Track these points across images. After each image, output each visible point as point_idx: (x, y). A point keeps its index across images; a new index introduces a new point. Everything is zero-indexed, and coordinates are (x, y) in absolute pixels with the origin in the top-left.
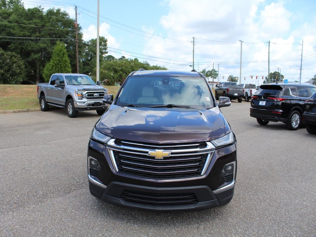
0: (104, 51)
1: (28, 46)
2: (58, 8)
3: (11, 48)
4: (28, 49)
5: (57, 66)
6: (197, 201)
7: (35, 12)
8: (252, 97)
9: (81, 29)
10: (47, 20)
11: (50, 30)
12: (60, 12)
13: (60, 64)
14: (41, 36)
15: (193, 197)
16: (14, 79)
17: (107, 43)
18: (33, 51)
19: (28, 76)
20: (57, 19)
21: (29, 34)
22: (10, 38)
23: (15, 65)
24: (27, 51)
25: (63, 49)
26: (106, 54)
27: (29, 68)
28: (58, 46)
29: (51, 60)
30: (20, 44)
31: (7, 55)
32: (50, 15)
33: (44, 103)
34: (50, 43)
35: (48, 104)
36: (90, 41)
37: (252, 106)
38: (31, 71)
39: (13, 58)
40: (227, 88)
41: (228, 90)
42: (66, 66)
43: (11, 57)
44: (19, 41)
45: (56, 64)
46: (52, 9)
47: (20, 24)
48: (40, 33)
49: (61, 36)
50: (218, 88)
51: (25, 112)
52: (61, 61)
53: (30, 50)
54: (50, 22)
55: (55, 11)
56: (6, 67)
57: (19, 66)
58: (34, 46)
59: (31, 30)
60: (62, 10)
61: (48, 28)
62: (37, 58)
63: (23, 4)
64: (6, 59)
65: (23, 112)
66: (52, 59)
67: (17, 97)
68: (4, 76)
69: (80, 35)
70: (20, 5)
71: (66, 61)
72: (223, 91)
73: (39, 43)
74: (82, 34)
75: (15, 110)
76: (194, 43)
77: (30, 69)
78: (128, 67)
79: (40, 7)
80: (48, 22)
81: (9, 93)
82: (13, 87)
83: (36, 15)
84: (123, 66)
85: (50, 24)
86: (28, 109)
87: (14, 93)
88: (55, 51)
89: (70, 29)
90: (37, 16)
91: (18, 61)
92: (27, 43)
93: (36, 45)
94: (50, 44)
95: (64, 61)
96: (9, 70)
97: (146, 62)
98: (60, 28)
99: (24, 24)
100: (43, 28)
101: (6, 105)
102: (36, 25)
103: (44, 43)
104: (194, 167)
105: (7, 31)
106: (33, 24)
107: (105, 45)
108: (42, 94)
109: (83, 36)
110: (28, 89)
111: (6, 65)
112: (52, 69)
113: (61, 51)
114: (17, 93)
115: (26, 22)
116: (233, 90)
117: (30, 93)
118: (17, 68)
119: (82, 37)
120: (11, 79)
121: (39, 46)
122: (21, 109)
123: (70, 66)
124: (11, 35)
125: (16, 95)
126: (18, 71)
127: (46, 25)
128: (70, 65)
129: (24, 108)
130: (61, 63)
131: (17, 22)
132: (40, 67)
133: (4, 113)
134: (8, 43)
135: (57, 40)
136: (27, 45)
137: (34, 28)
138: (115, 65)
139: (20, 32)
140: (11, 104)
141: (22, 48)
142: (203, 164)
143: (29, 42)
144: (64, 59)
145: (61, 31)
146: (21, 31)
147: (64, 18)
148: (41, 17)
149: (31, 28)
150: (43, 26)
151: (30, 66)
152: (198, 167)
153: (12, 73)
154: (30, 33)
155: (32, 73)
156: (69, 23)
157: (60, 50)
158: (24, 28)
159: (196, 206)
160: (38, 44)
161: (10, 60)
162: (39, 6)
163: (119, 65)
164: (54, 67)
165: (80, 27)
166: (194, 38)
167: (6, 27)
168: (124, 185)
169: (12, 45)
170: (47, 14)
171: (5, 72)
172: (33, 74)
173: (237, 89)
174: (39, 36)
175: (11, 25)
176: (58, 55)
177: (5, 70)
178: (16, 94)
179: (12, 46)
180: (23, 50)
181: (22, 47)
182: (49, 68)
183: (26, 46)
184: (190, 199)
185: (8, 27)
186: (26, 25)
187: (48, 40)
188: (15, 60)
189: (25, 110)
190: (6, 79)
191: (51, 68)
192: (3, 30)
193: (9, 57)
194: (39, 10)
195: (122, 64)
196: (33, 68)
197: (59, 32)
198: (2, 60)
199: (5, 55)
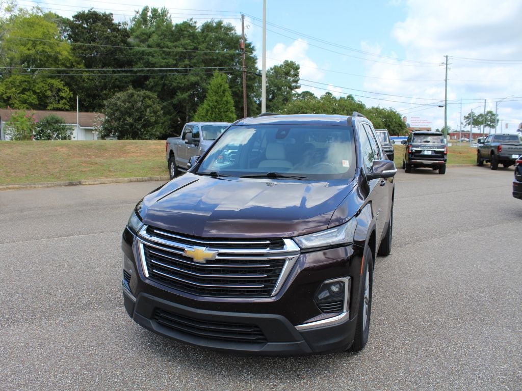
0: (294, 84)
1: (173, 81)
2: (219, 20)
3: (149, 84)
4: (172, 86)
5: (214, 110)
6: (265, 340)
7: (183, 29)
8: (518, 162)
9: (254, 50)
10: (201, 39)
11: (206, 54)
12: (222, 25)
13: (218, 107)
14: (191, 65)
15: (257, 331)
16: (147, 131)
17: (298, 71)
18: (180, 88)
19: (173, 127)
20: (216, 37)
21: (175, 62)
22: (148, 71)
23: (148, 109)
24: (171, 88)
25: (223, 83)
26: (297, 90)
27: (173, 114)
28: (215, 79)
29: (205, 101)
30: (162, 78)
31: (138, 96)
32: (207, 32)
33: (174, 168)
34: (206, 75)
35: (179, 169)
36: (272, 69)
37: (517, 178)
38: (177, 119)
39: (146, 99)
40: (497, 144)
41: (499, 148)
42: (228, 110)
43: (144, 98)
44: (161, 74)
45: (212, 108)
46: (209, 21)
47: (163, 47)
48: (190, 59)
49: (222, 63)
50: (482, 145)
51: (146, 181)
52: (220, 102)
53: (175, 87)
54: (206, 42)
55: (214, 25)
56: (137, 114)
57: (155, 112)
58: (181, 80)
59: (177, 57)
60: (225, 23)
61: (202, 52)
62: (185, 99)
63: (170, 18)
64: (136, 102)
65: (143, 181)
66: (207, 100)
67: (138, 159)
68: (134, 127)
69: (253, 61)
70: (166, 19)
71: (227, 102)
72: (490, 150)
73: (188, 75)
74: (256, 59)
75: (133, 178)
76: (448, 66)
77: (176, 116)
78: (327, 110)
79: (192, 19)
80: (203, 42)
81: (129, 153)
82: (136, 143)
83: (185, 32)
84: (319, 108)
85: (205, 45)
86: (150, 178)
87: (135, 152)
88: (211, 87)
89: (237, 52)
90: (186, 34)
91: (154, 104)
92: (172, 76)
93: (185, 79)
94: (205, 77)
95: (225, 103)
96: (140, 118)
97: (359, 101)
98: (221, 51)
99: (168, 47)
100: (195, 52)
101: (120, 170)
102: (185, 49)
103: (196, 74)
104: (259, 281)
105: (144, 61)
106: (181, 46)
107: (296, 75)
108: (172, 153)
109: (257, 61)
110: (156, 147)
111: (137, 111)
112: (207, 115)
113: (221, 86)
114: (140, 153)
115: (170, 44)
116: (509, 148)
117: (159, 152)
118: (152, 115)
119: (256, 63)
120: (143, 132)
121: (188, 80)
122: (141, 177)
123: (234, 111)
124: (151, 66)
125: (137, 156)
126: (153, 119)
127: (199, 46)
128: (234, 108)
129: (144, 176)
130: (220, 106)
131: (158, 45)
132: (190, 112)
133: (117, 183)
134: (146, 78)
135: (215, 70)
136: (171, 79)
137: (182, 52)
138: (305, 108)
139: (162, 60)
140: (128, 170)
141: (164, 85)
142: (275, 276)
143: (174, 75)
144: (225, 99)
145: (223, 55)
146: (164, 59)
147: (228, 34)
148: (193, 36)
149: (177, 53)
150: (196, 49)
151: (176, 111)
152: (265, 281)
153: (145, 123)
154: (176, 60)
155: (178, 121)
156: (235, 42)
157: (219, 86)
158: (168, 54)
159: (263, 349)
160: (187, 77)
161: (142, 103)
162: (189, 19)
163: (312, 107)
164: (210, 112)
165: (253, 47)
166: (447, 57)
167: (143, 55)
168: (153, 299)
169: (151, 80)
170: (203, 31)
171: (135, 121)
172: (179, 123)
173: (519, 147)
174: (190, 65)
175: (151, 51)
176: (215, 92)
177: (135, 119)
178: (138, 154)
179: (151, 82)
180: (165, 88)
181: (164, 83)
182: (202, 114)
183: (170, 81)
184: (255, 334)
185: (146, 54)
186: (169, 49)
187: (202, 71)
188: (149, 102)
189: (146, 178)
190: (136, 132)
191: (204, 114)
192: (140, 59)
193: (141, 98)
194: (190, 26)
195: (317, 105)
196: (181, 114)
197: (220, 57)
198: (131, 104)
199: (135, 96)
